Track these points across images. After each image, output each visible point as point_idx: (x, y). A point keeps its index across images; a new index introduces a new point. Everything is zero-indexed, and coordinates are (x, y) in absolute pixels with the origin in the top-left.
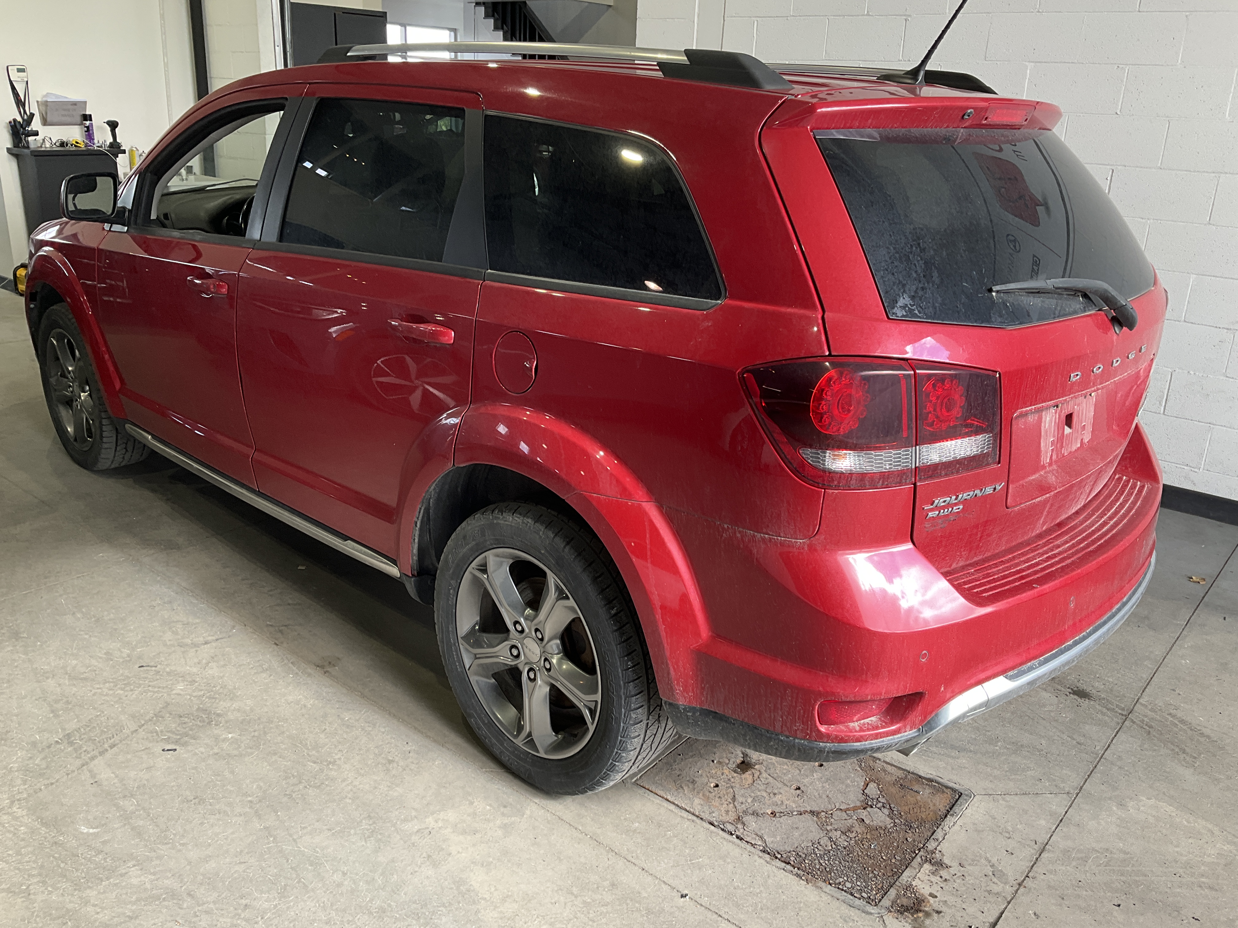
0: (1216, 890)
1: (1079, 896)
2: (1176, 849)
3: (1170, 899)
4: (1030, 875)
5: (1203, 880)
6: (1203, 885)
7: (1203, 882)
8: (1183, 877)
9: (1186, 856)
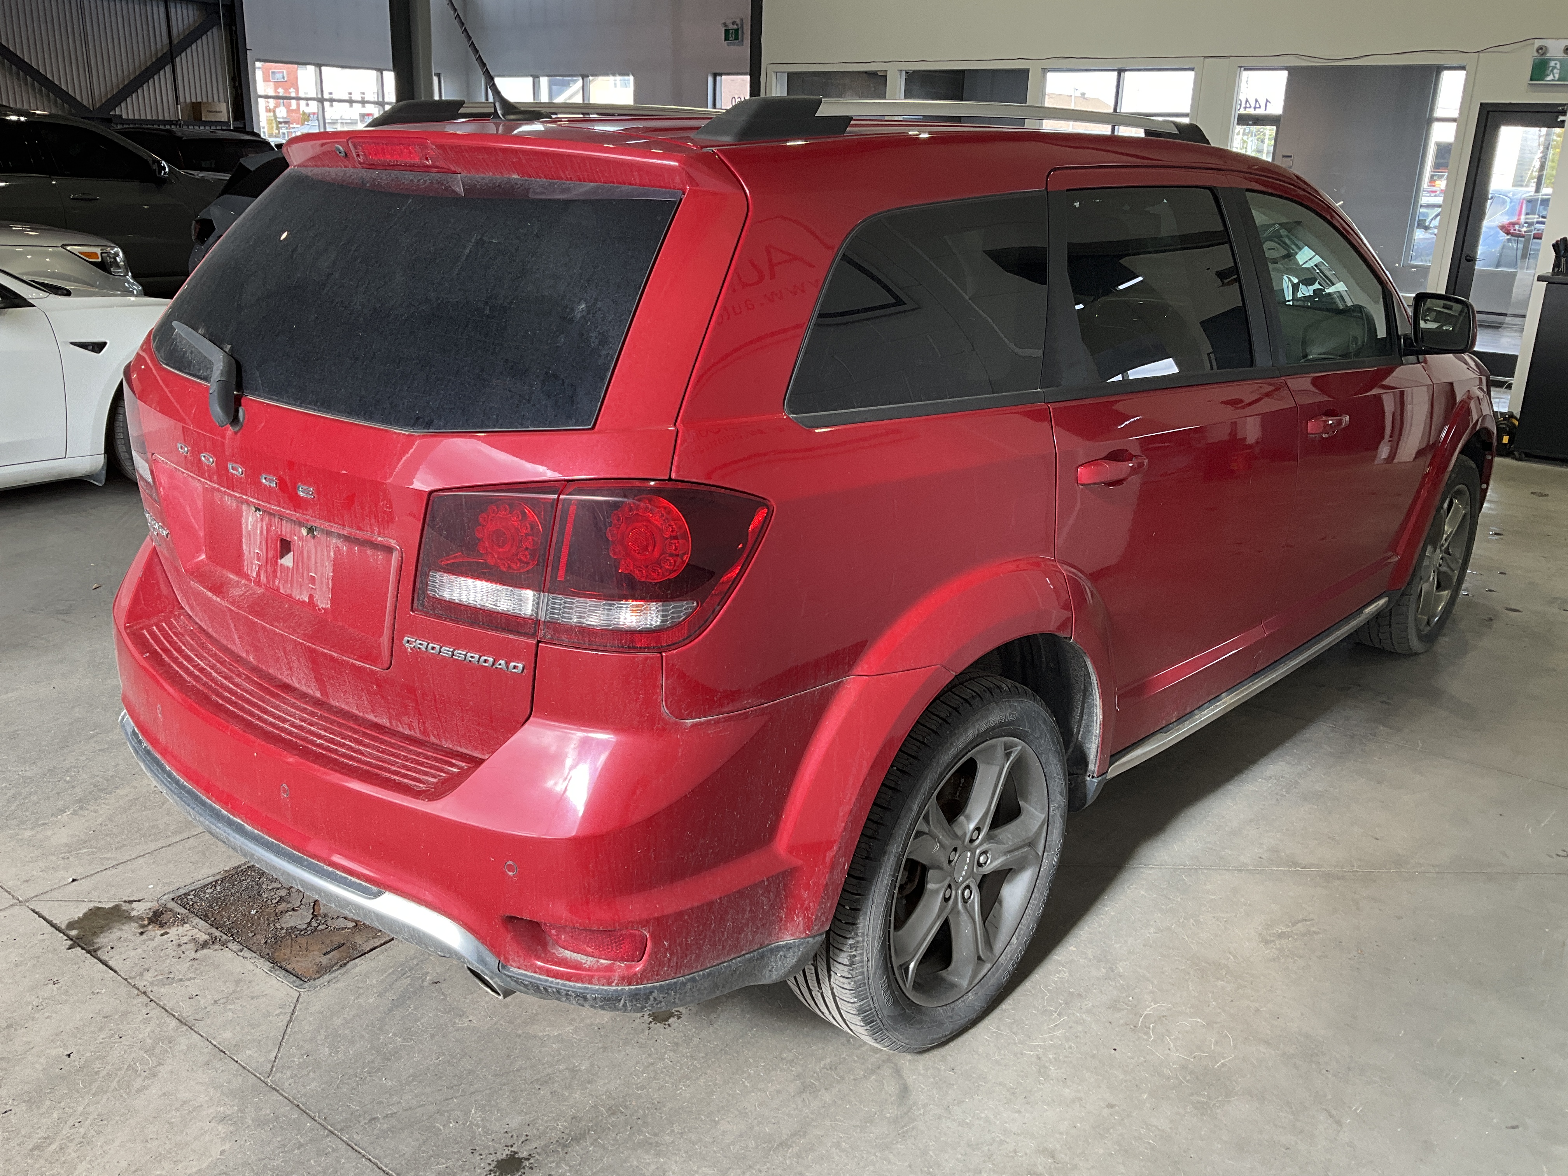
0: (31, 1150)
1: (101, 1029)
2: (117, 1143)
3: (48, 1103)
4: (153, 1004)
5: (54, 1146)
6: (48, 1141)
7: (50, 1144)
8: (71, 1128)
9: (102, 1146)
